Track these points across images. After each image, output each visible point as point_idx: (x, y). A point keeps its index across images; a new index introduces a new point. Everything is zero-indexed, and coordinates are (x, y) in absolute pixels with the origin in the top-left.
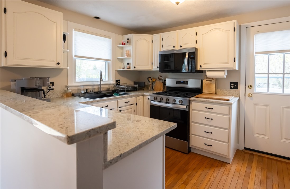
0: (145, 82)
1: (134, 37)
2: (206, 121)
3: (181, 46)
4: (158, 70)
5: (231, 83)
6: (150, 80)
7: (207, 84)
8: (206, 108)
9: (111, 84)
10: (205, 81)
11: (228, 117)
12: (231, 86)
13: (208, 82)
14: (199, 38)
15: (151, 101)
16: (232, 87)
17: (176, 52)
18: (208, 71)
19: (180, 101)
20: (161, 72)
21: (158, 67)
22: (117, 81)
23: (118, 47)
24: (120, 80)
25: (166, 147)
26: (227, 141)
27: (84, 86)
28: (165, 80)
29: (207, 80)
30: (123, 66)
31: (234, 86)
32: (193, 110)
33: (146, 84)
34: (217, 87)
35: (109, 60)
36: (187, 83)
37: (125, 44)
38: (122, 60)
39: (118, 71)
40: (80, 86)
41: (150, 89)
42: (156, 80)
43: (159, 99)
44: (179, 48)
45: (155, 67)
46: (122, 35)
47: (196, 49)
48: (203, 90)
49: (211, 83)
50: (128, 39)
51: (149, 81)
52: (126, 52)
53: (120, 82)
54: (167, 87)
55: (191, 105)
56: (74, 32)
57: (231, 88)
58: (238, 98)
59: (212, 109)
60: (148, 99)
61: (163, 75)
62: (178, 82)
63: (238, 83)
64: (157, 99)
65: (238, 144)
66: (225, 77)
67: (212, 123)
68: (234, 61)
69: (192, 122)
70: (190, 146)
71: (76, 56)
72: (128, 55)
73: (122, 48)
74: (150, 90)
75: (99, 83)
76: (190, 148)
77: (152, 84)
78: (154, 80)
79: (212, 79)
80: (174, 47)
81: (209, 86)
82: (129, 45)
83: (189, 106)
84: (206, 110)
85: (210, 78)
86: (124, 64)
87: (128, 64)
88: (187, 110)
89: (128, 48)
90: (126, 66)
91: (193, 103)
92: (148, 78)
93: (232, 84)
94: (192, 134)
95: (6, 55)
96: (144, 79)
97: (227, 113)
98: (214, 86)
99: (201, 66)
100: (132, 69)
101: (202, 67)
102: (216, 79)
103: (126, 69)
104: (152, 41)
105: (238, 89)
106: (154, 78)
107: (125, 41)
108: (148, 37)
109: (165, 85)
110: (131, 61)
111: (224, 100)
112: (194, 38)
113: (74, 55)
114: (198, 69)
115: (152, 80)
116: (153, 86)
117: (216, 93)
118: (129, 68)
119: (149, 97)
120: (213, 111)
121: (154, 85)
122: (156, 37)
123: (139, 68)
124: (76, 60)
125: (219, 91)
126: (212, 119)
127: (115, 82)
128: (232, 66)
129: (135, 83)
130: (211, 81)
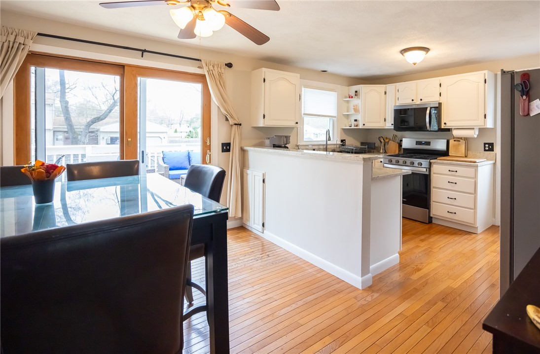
0: (375, 143)
1: (363, 88)
2: (449, 186)
3: (421, 100)
4: (393, 128)
5: (485, 144)
6: (382, 140)
7: (454, 146)
8: (449, 171)
9: (337, 144)
10: (452, 142)
11: (474, 180)
12: (485, 147)
13: (456, 142)
14: (443, 90)
15: (385, 164)
16: (487, 148)
17: (414, 107)
18: (455, 129)
19: (419, 164)
20: (397, 131)
21: (392, 124)
22: (342, 141)
23: (344, 100)
24: (345, 140)
25: (403, 217)
26: (473, 207)
27: (313, 145)
28: (402, 141)
29: (454, 141)
30: (350, 123)
31: (489, 147)
32: (434, 173)
33: (376, 145)
34: (467, 149)
35: (335, 117)
36: (428, 143)
37: (352, 97)
38: (347, 116)
39: (343, 129)
40: (308, 145)
41: (381, 151)
42: (390, 140)
43: (394, 161)
44: (419, 102)
45: (389, 124)
46: (348, 86)
47: (440, 104)
48: (450, 152)
49: (459, 144)
50: (356, 92)
51: (380, 141)
52: (354, 106)
53: (345, 143)
54: (404, 149)
55: (432, 168)
56: (303, 89)
57: (485, 150)
58: (492, 162)
59: (456, 171)
60: (381, 162)
61: (399, 134)
62: (418, 143)
63: (493, 143)
64: (391, 161)
65: (494, 219)
66: (476, 136)
67: (455, 187)
68: (485, 118)
69: (434, 187)
70: (431, 216)
71: (305, 114)
72: (356, 110)
73: (348, 102)
74: (382, 153)
75: (325, 143)
76: (430, 218)
77: (385, 145)
78: (387, 141)
79: (461, 138)
80: (413, 100)
81: (456, 147)
82: (357, 98)
83: (430, 169)
84: (450, 173)
85: (458, 138)
86: (351, 121)
87: (356, 120)
88: (427, 173)
89: (355, 101)
90: (353, 123)
91: (434, 165)
92: (379, 137)
93: (487, 146)
94: (434, 202)
95: (264, 117)
96: (374, 139)
97: (473, 176)
98: (462, 148)
99: (445, 124)
100: (361, 126)
101: (447, 125)
102: (466, 139)
103: (353, 127)
104: (385, 93)
105: (493, 151)
106: (387, 138)
107: (353, 94)
108: (380, 88)
109: (401, 146)
110: (358, 117)
111: (471, 162)
112: (438, 90)
113: (303, 112)
114: (442, 127)
115: (384, 140)
116: (386, 148)
117: (466, 157)
118: (357, 126)
119: (382, 160)
120: (456, 174)
121: (386, 146)
122: (390, 88)
123: (369, 126)
124: (305, 118)
125: (470, 153)
126: (456, 183)
127: (339, 143)
128: (483, 124)
129: (362, 144)
130: (459, 141)
